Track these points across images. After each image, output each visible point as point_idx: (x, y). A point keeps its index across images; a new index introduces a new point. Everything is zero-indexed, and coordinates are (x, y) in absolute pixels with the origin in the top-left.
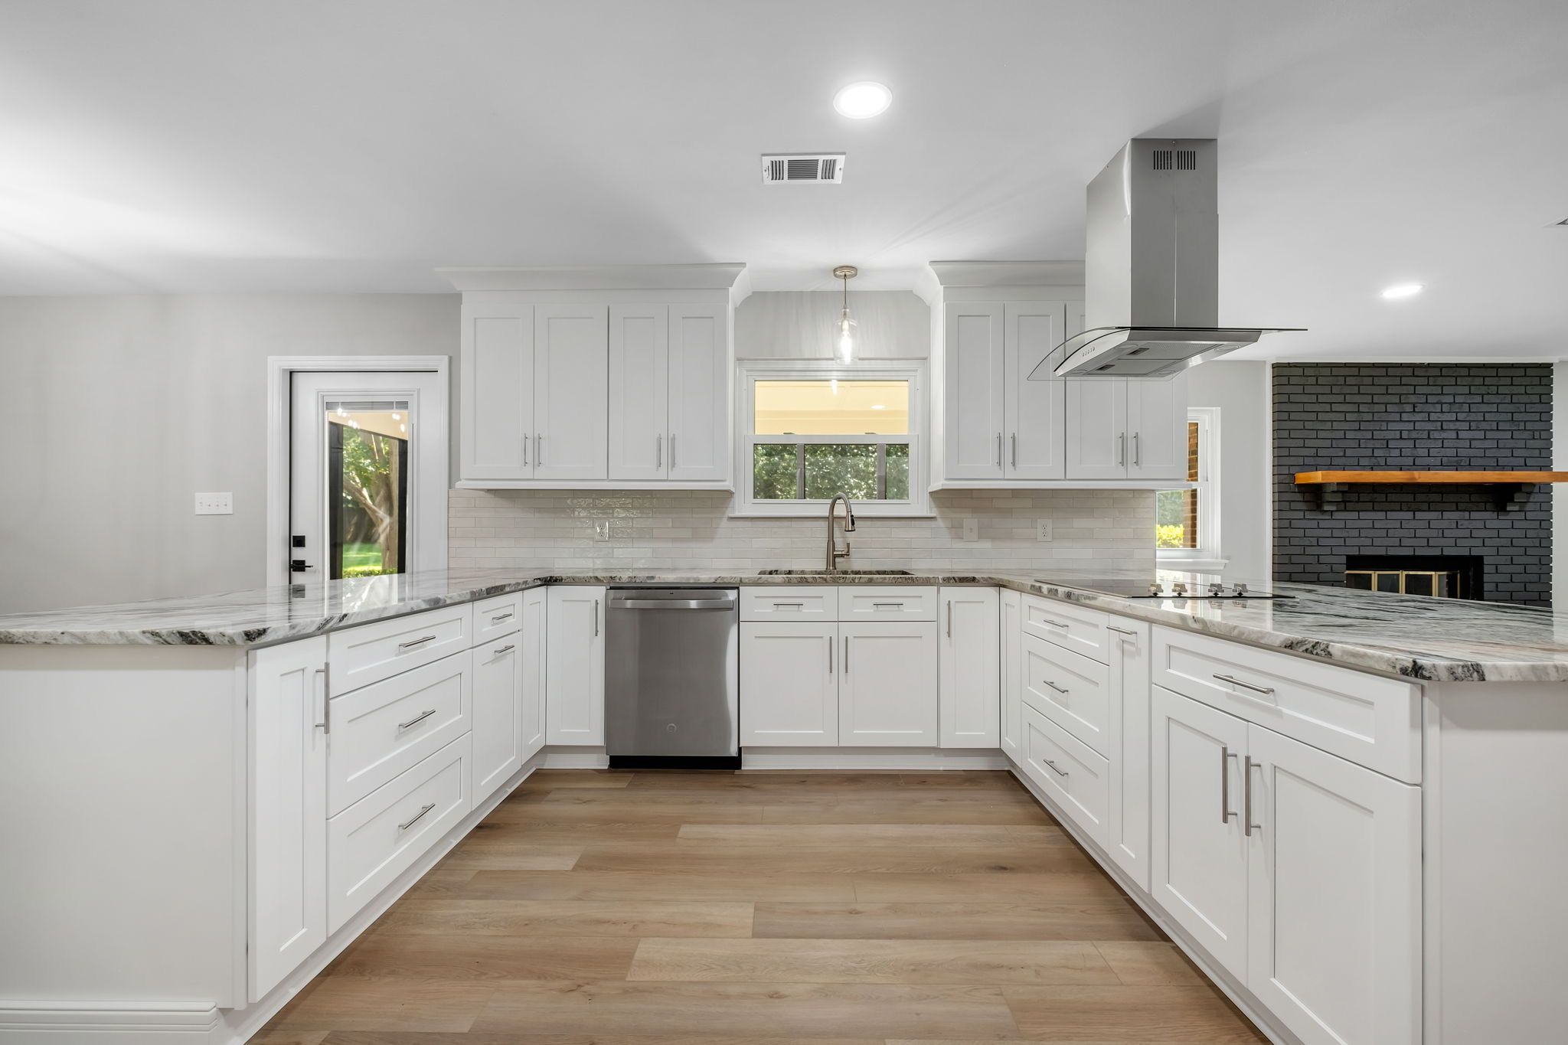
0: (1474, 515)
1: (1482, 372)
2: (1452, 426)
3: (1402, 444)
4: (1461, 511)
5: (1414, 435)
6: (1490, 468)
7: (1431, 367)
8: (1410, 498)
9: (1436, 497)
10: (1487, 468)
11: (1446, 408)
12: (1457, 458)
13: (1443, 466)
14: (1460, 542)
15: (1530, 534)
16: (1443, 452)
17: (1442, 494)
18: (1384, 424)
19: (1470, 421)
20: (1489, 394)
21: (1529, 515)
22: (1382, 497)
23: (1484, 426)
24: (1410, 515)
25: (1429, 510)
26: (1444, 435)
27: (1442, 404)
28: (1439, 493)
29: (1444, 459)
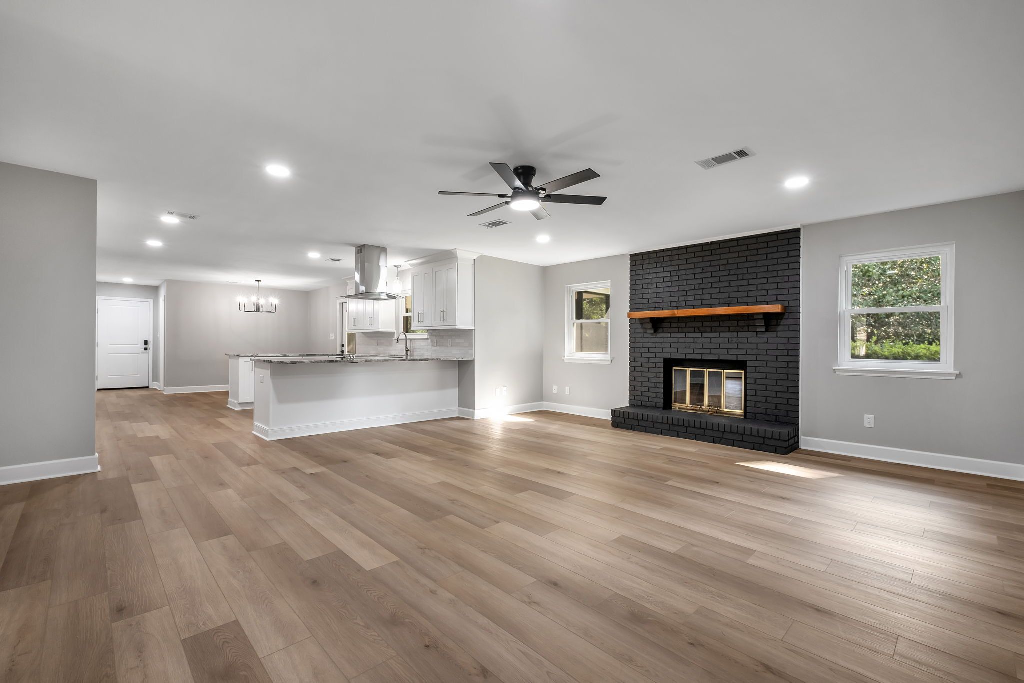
0: (740, 334)
1: (747, 242)
2: (726, 278)
3: (695, 292)
4: (732, 332)
5: (703, 286)
6: (751, 303)
7: (714, 244)
8: (700, 324)
9: (716, 324)
10: (749, 304)
11: (722, 268)
12: (729, 299)
13: (720, 304)
14: (731, 352)
15: (781, 346)
16: (720, 296)
17: (720, 321)
18: (686, 281)
19: (738, 275)
20: (752, 255)
21: (780, 334)
22: (683, 325)
23: (748, 276)
24: (699, 335)
25: (711, 331)
26: (721, 285)
27: (720, 265)
28: (718, 321)
29: (721, 300)
